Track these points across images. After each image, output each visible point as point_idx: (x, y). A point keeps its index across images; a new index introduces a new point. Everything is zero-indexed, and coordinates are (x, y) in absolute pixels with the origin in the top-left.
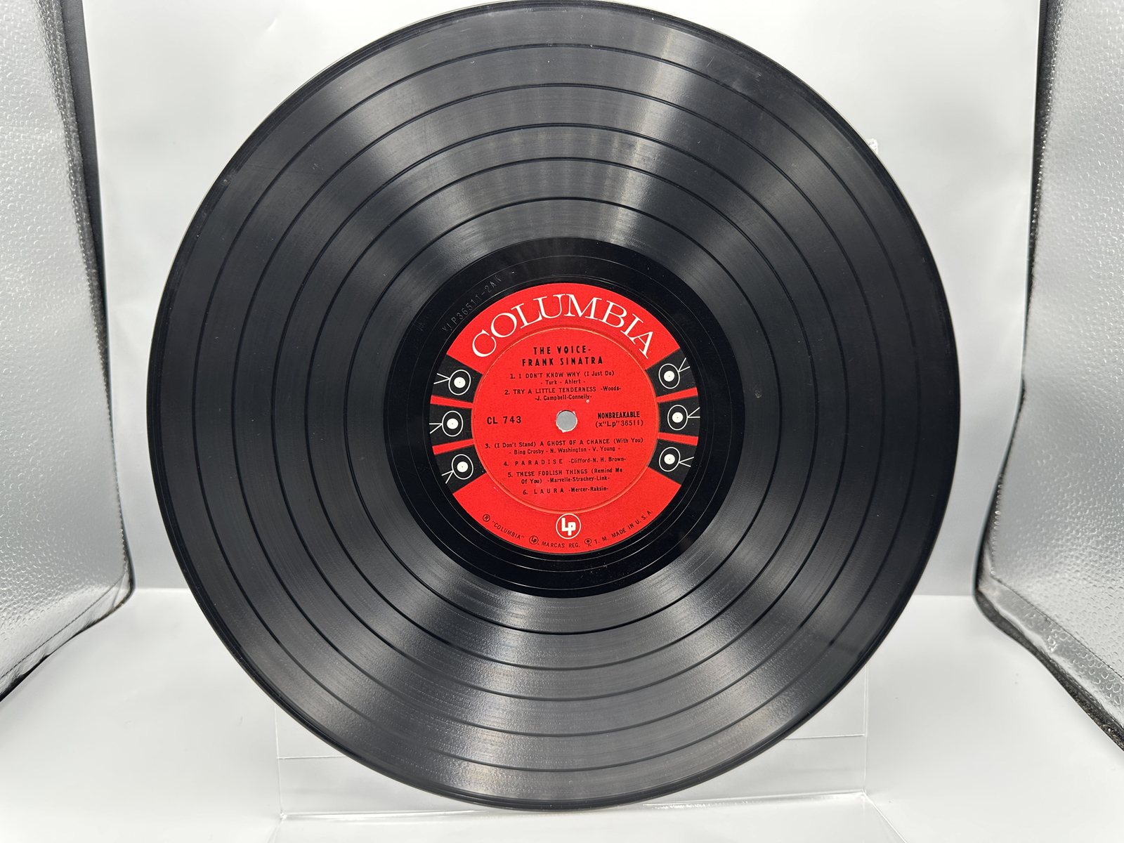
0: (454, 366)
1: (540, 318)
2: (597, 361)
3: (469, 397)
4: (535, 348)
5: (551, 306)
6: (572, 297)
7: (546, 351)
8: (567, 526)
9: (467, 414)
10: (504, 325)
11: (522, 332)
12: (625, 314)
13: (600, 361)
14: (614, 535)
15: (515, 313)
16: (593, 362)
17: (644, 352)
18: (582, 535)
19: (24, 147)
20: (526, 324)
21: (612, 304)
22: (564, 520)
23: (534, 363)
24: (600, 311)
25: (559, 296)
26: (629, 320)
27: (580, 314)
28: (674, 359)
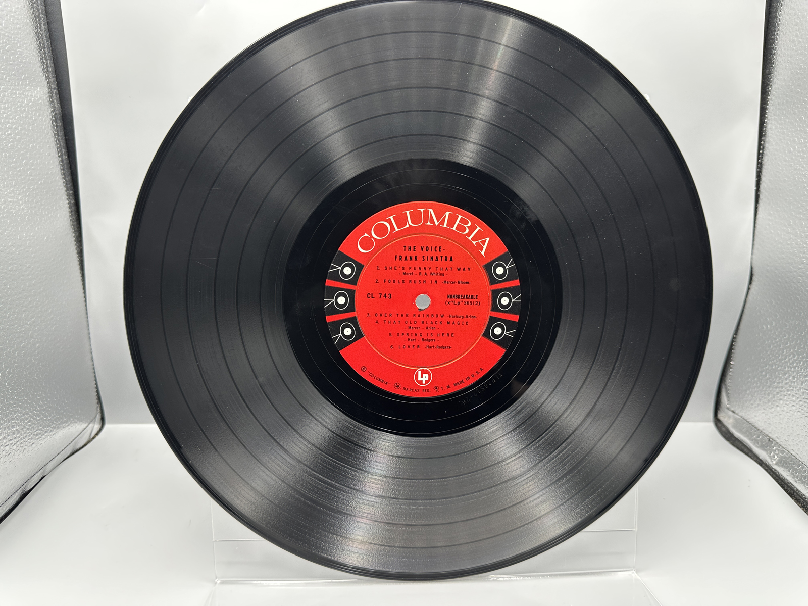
19: (19, 101)
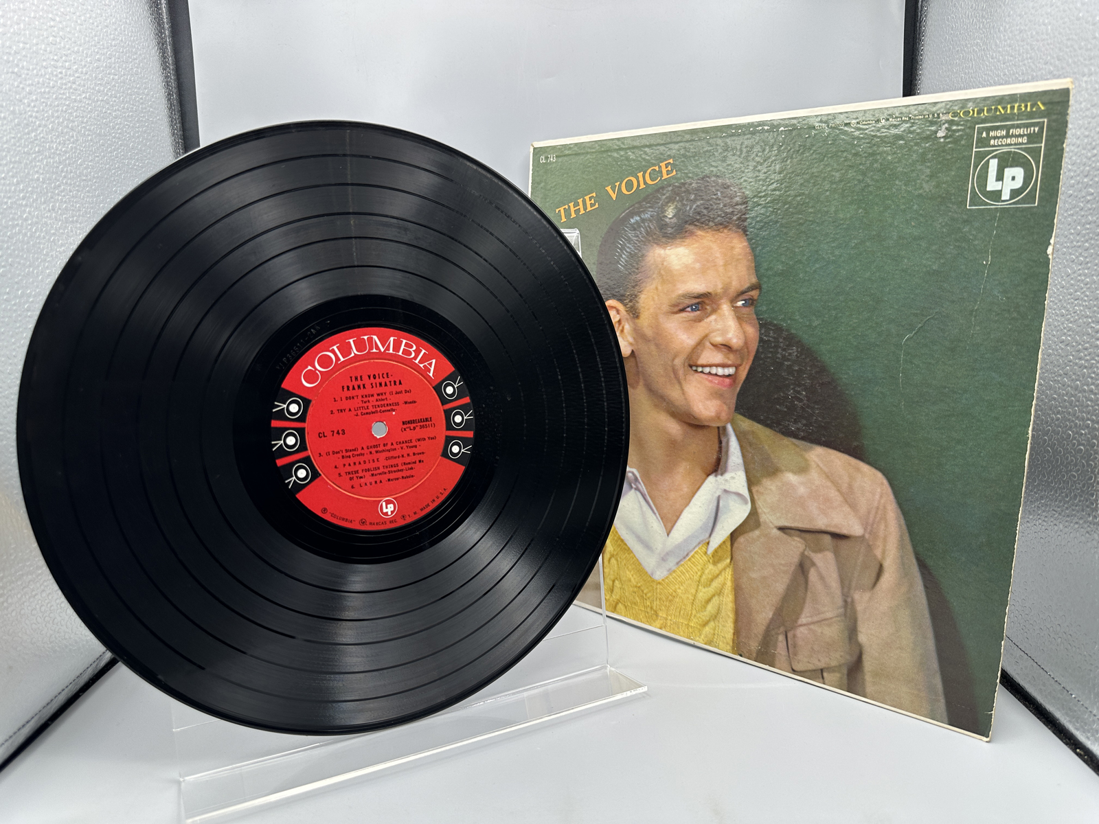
0: (286, 396)
1: (353, 355)
2: (398, 383)
3: (302, 419)
4: (351, 377)
5: (360, 345)
6: (375, 337)
7: (359, 378)
8: (387, 508)
9: (301, 432)
10: (325, 361)
11: (339, 366)
12: (414, 348)
13: (400, 383)
14: (422, 510)
15: (333, 352)
16: (395, 384)
17: (431, 375)
18: (400, 514)
20: (342, 359)
21: (404, 341)
22: (384, 504)
23: (351, 388)
24: (397, 348)
25: (366, 337)
26: (417, 352)
27: (382, 350)
28: (452, 378)
